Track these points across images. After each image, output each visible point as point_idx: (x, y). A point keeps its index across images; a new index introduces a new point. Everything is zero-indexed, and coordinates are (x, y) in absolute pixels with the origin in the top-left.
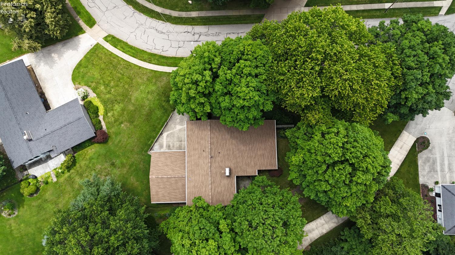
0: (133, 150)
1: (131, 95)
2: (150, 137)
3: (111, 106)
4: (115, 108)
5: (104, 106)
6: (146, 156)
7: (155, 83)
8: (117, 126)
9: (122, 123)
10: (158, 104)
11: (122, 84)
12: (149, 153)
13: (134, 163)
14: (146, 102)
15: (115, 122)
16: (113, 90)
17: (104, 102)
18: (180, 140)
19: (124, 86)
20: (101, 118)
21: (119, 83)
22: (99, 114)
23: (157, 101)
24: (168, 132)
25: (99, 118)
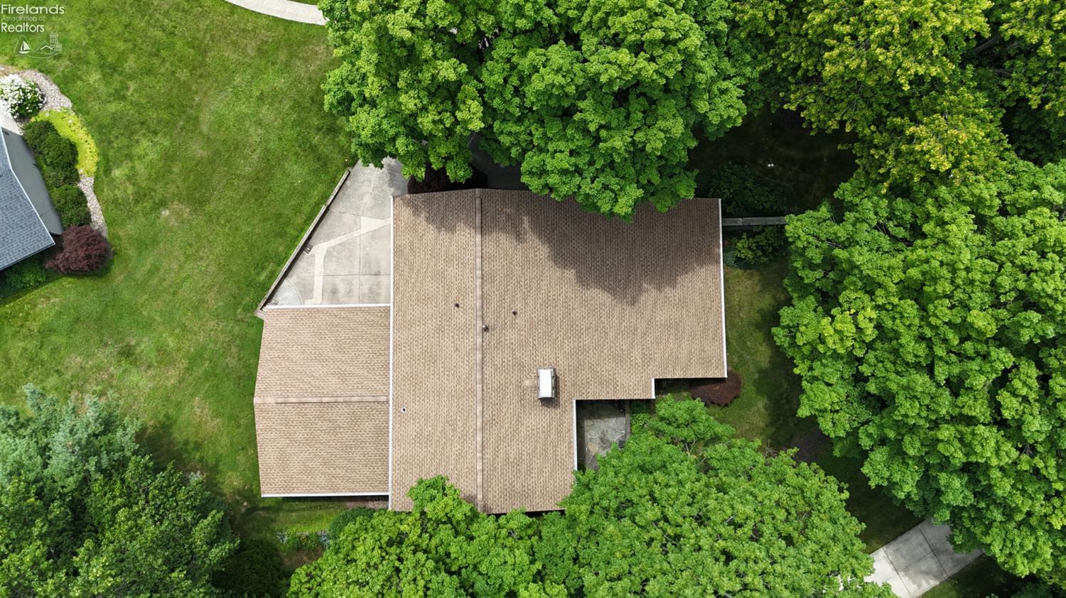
0: (202, 301)
1: (198, 105)
2: (267, 258)
3: (124, 141)
4: (138, 150)
5: (99, 143)
6: (249, 325)
7: (287, 65)
8: (145, 214)
9: (163, 204)
10: (297, 140)
11: (167, 65)
12: (260, 314)
13: (204, 348)
14: (252, 130)
15: (137, 201)
16: (132, 86)
17: (100, 130)
18: (375, 270)
19: (173, 73)
20: (86, 185)
21: (156, 61)
22: (81, 171)
23: (292, 127)
24: (333, 242)
25: (80, 185)
